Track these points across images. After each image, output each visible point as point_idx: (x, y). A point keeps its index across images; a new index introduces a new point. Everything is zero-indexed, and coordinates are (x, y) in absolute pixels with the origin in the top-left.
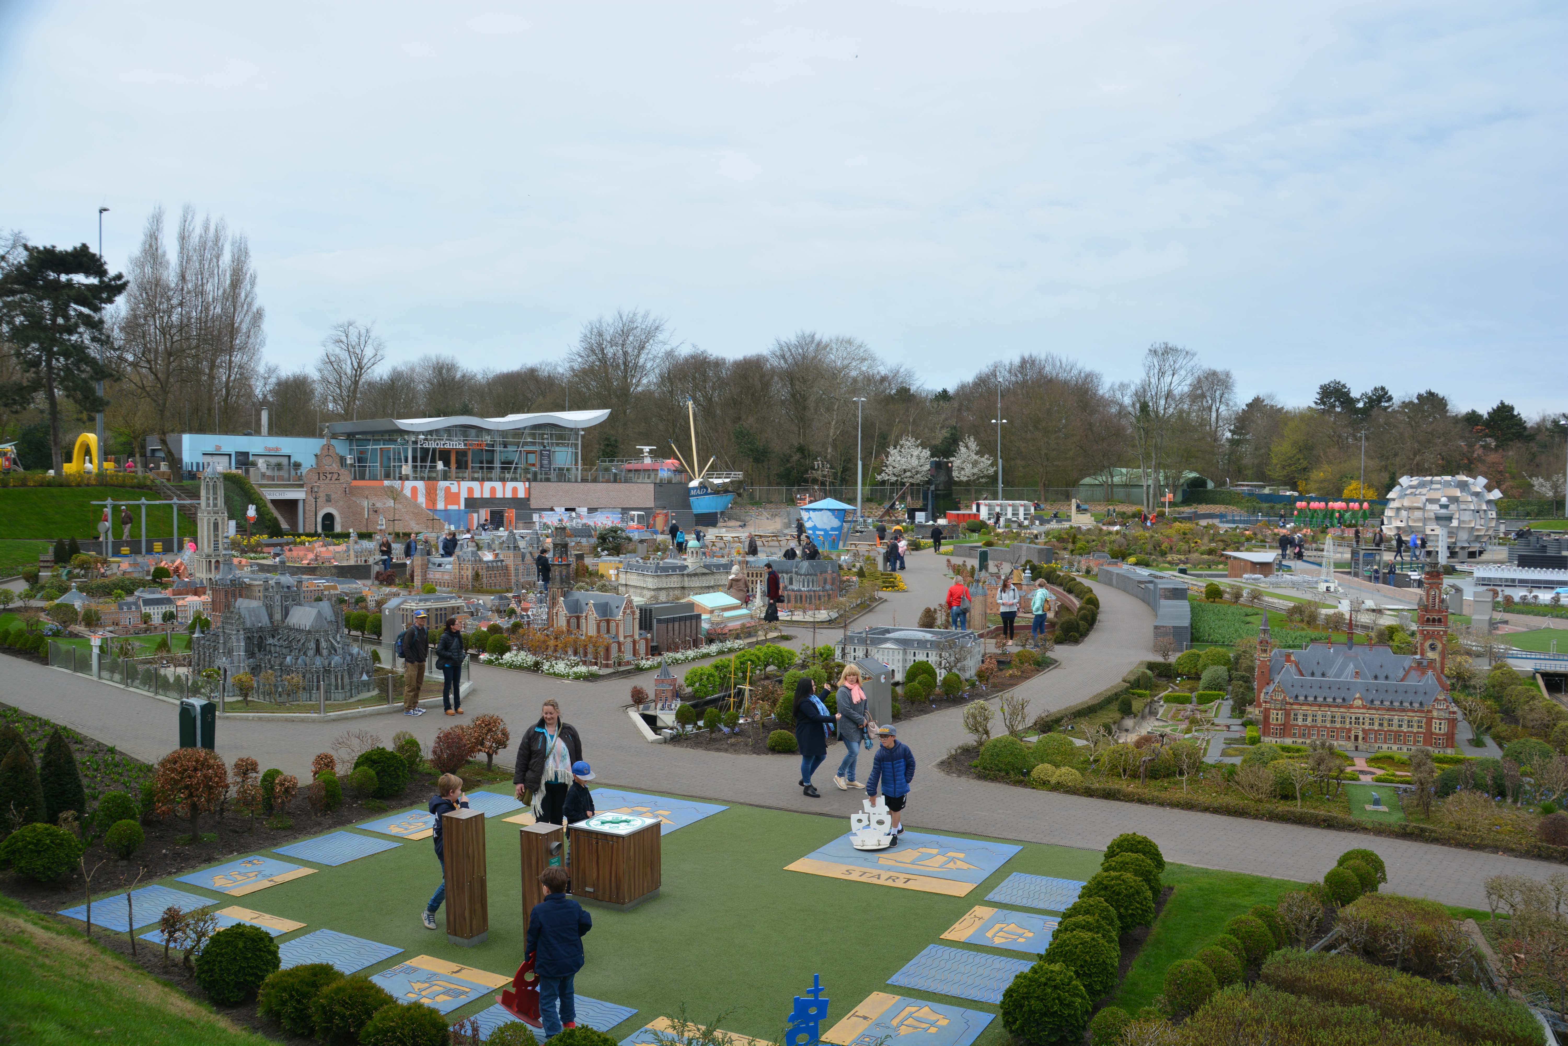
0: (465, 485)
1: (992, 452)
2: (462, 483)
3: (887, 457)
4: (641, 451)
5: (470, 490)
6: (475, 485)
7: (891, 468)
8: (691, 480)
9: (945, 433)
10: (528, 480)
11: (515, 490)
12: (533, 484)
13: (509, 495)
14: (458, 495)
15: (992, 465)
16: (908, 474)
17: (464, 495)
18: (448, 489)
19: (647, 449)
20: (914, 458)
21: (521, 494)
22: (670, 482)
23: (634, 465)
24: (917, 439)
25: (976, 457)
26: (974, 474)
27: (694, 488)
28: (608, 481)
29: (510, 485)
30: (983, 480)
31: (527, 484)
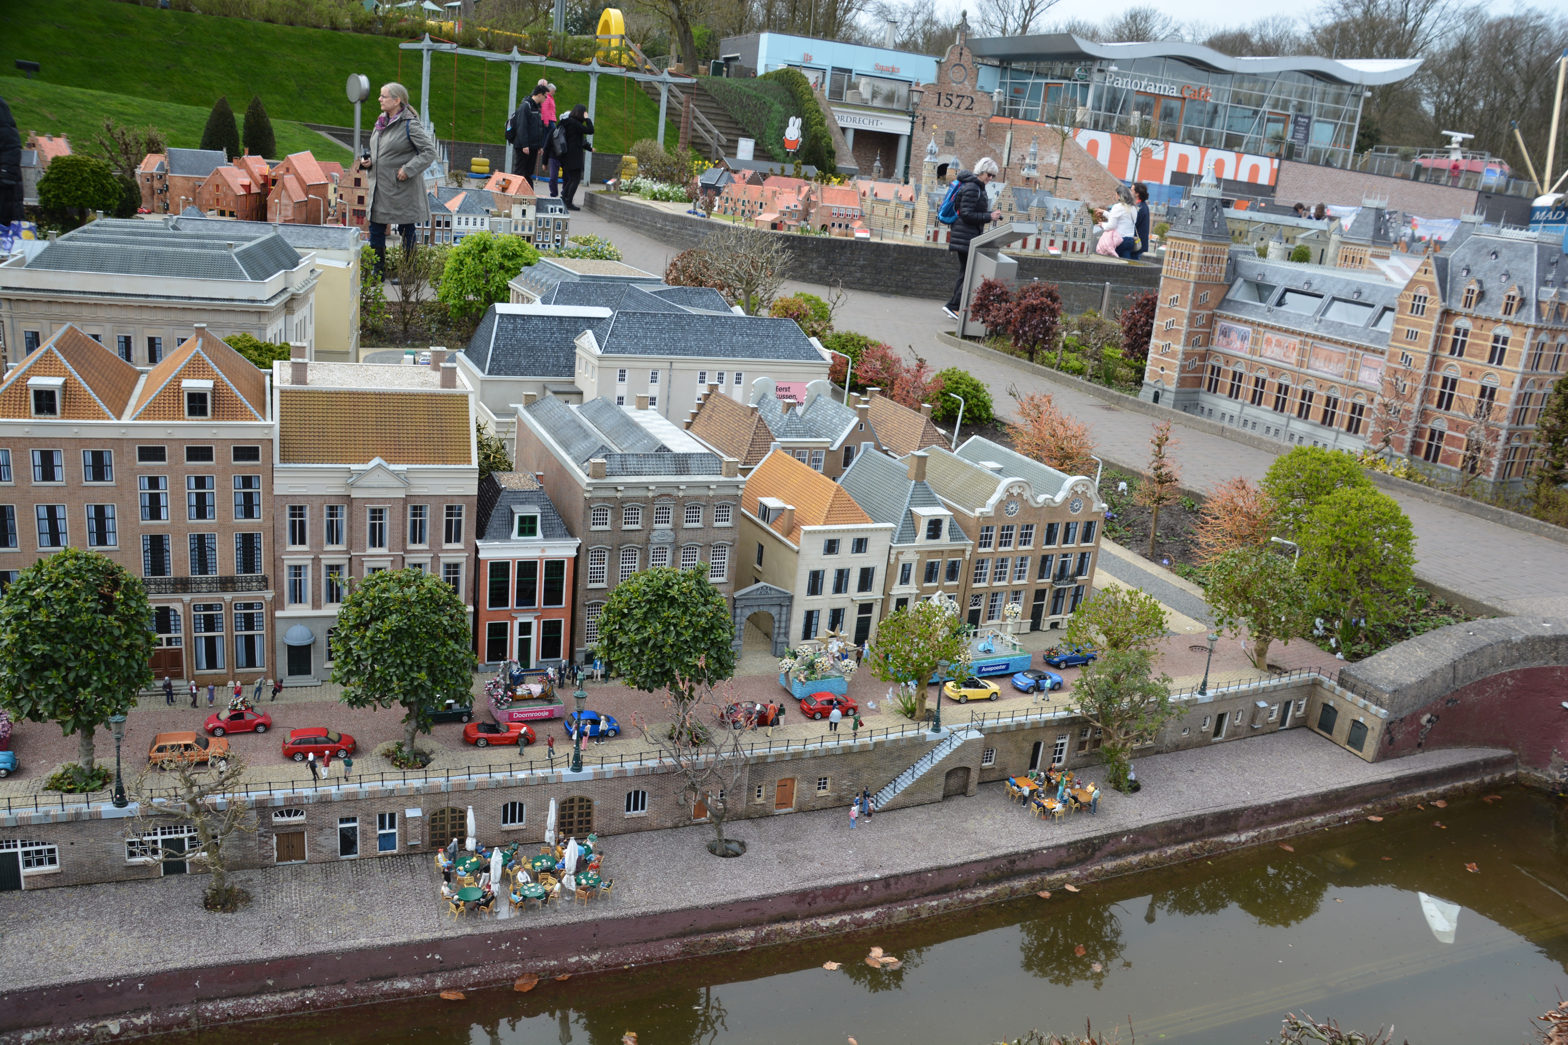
0: (1176, 149)
2: (1172, 145)
4: (1448, 139)
5: (1183, 159)
6: (1192, 152)
8: (1537, 195)
10: (1278, 156)
11: (1255, 169)
12: (1286, 164)
13: (1243, 177)
14: (1162, 164)
17: (1172, 166)
18: (1146, 153)
19: (1458, 137)
21: (1264, 179)
22: (1499, 193)
23: (1431, 161)
27: (1542, 209)
28: (1405, 177)
29: (1248, 160)
31: (1276, 161)
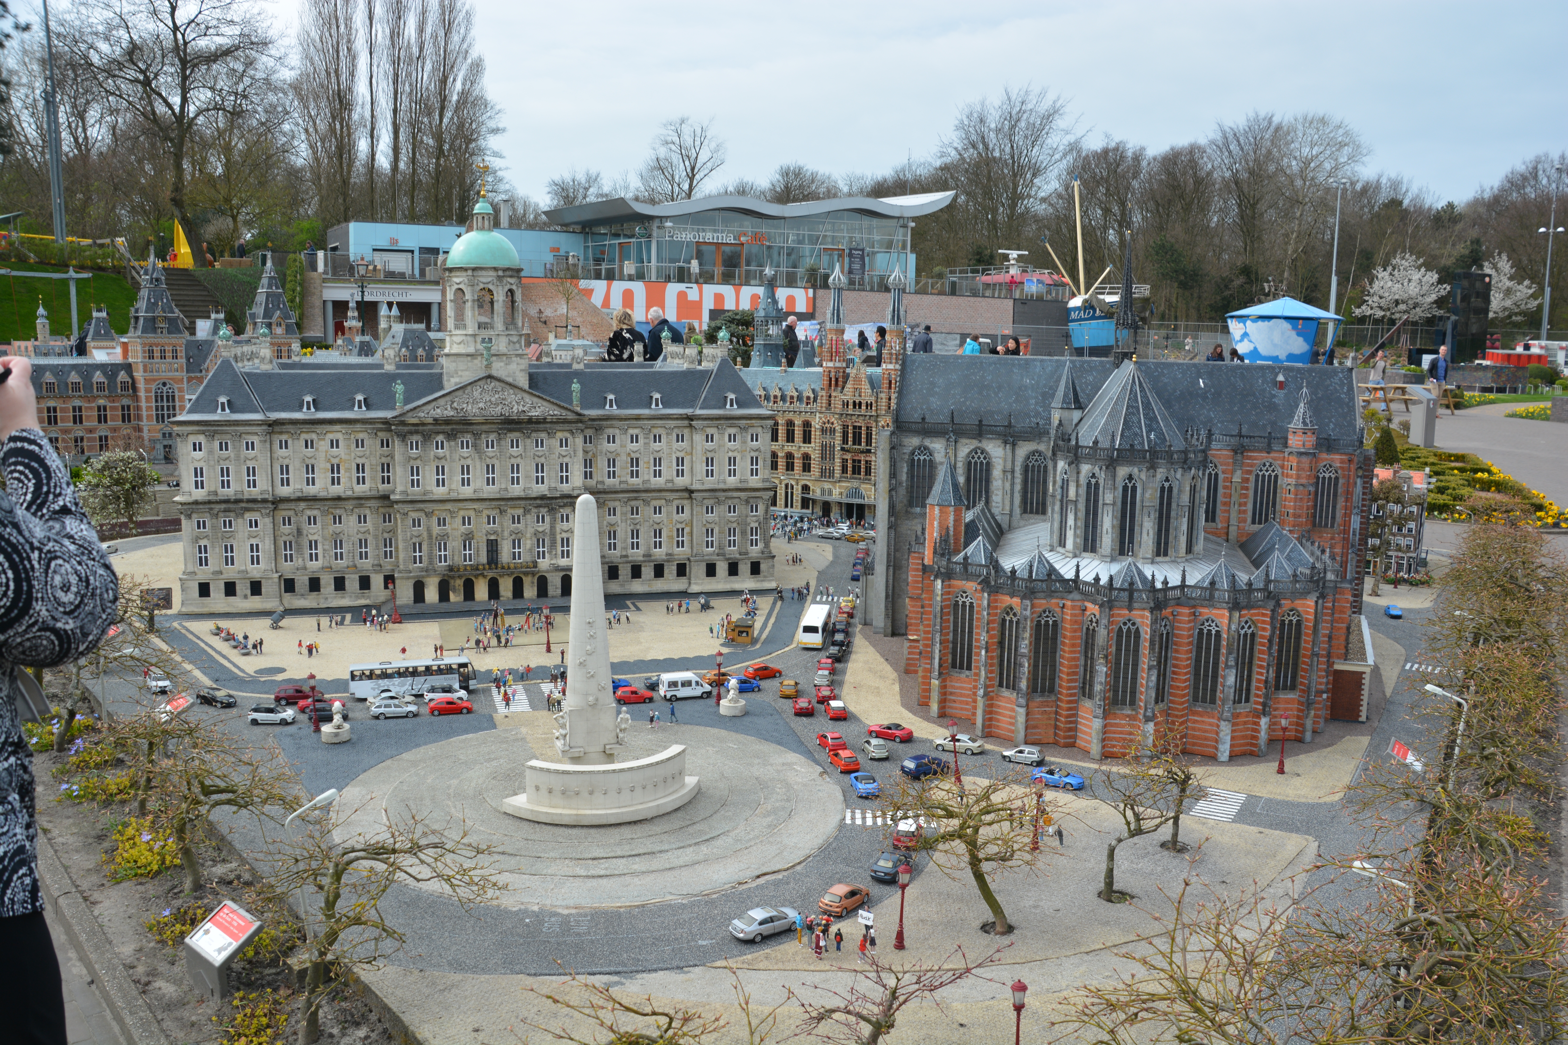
1: (1536, 278)
3: (1371, 283)
4: (1006, 257)
5: (719, 298)
7: (1376, 299)
8: (1073, 296)
9: (1462, 249)
10: (812, 286)
11: (792, 300)
12: (821, 293)
14: (699, 304)
15: (1534, 296)
16: (1402, 307)
17: (708, 304)
18: (682, 296)
19: (1014, 254)
20: (1413, 284)
21: (799, 308)
22: (1038, 299)
23: (992, 276)
24: (1418, 258)
25: (1509, 284)
26: (1505, 309)
27: (1076, 309)
29: (784, 292)
30: (1519, 318)
31: (811, 291)
